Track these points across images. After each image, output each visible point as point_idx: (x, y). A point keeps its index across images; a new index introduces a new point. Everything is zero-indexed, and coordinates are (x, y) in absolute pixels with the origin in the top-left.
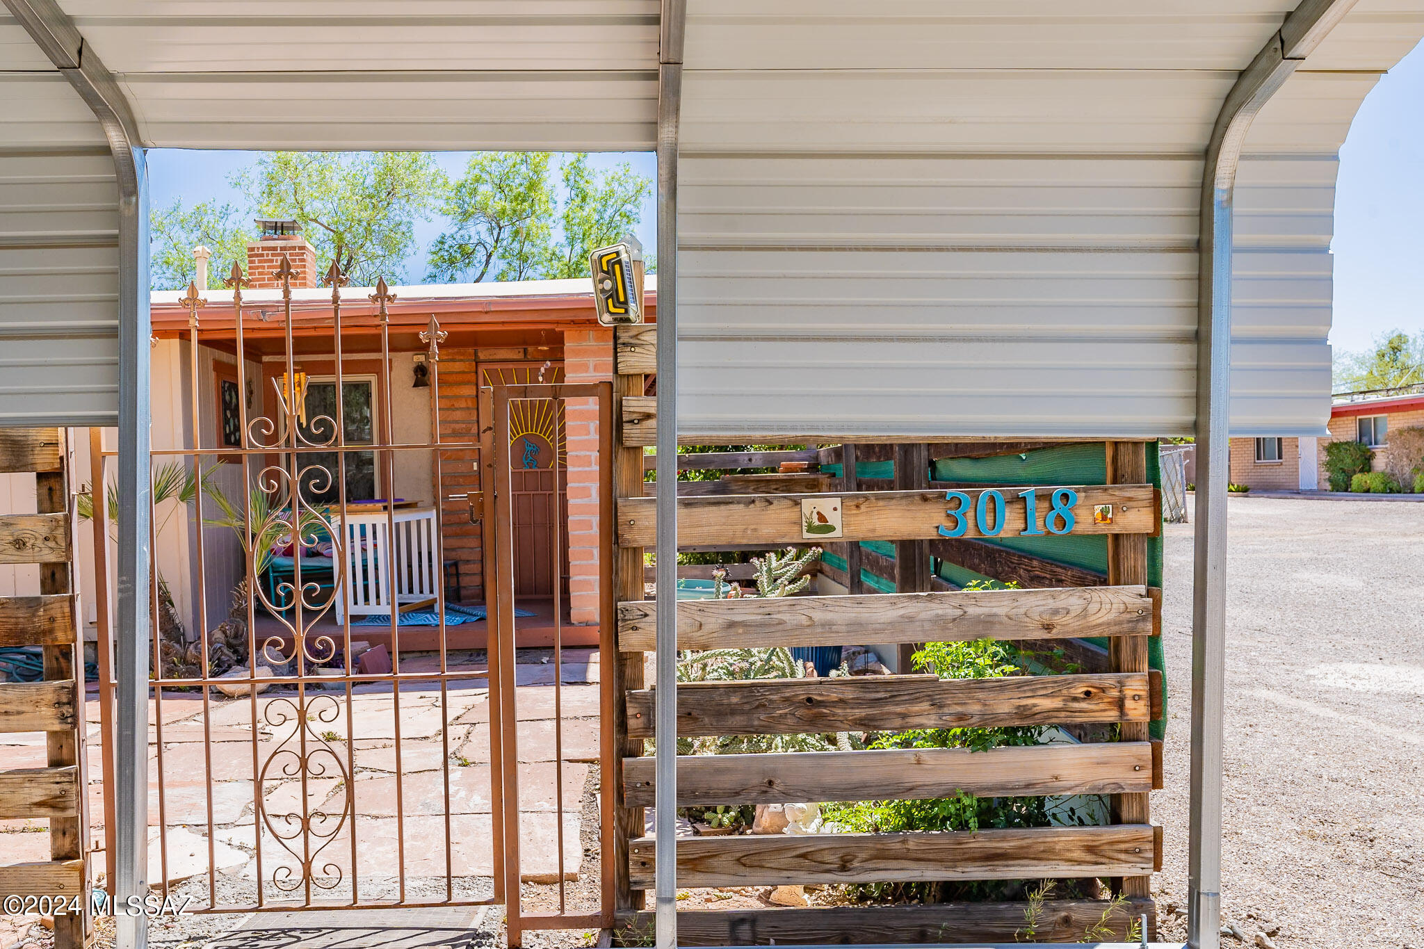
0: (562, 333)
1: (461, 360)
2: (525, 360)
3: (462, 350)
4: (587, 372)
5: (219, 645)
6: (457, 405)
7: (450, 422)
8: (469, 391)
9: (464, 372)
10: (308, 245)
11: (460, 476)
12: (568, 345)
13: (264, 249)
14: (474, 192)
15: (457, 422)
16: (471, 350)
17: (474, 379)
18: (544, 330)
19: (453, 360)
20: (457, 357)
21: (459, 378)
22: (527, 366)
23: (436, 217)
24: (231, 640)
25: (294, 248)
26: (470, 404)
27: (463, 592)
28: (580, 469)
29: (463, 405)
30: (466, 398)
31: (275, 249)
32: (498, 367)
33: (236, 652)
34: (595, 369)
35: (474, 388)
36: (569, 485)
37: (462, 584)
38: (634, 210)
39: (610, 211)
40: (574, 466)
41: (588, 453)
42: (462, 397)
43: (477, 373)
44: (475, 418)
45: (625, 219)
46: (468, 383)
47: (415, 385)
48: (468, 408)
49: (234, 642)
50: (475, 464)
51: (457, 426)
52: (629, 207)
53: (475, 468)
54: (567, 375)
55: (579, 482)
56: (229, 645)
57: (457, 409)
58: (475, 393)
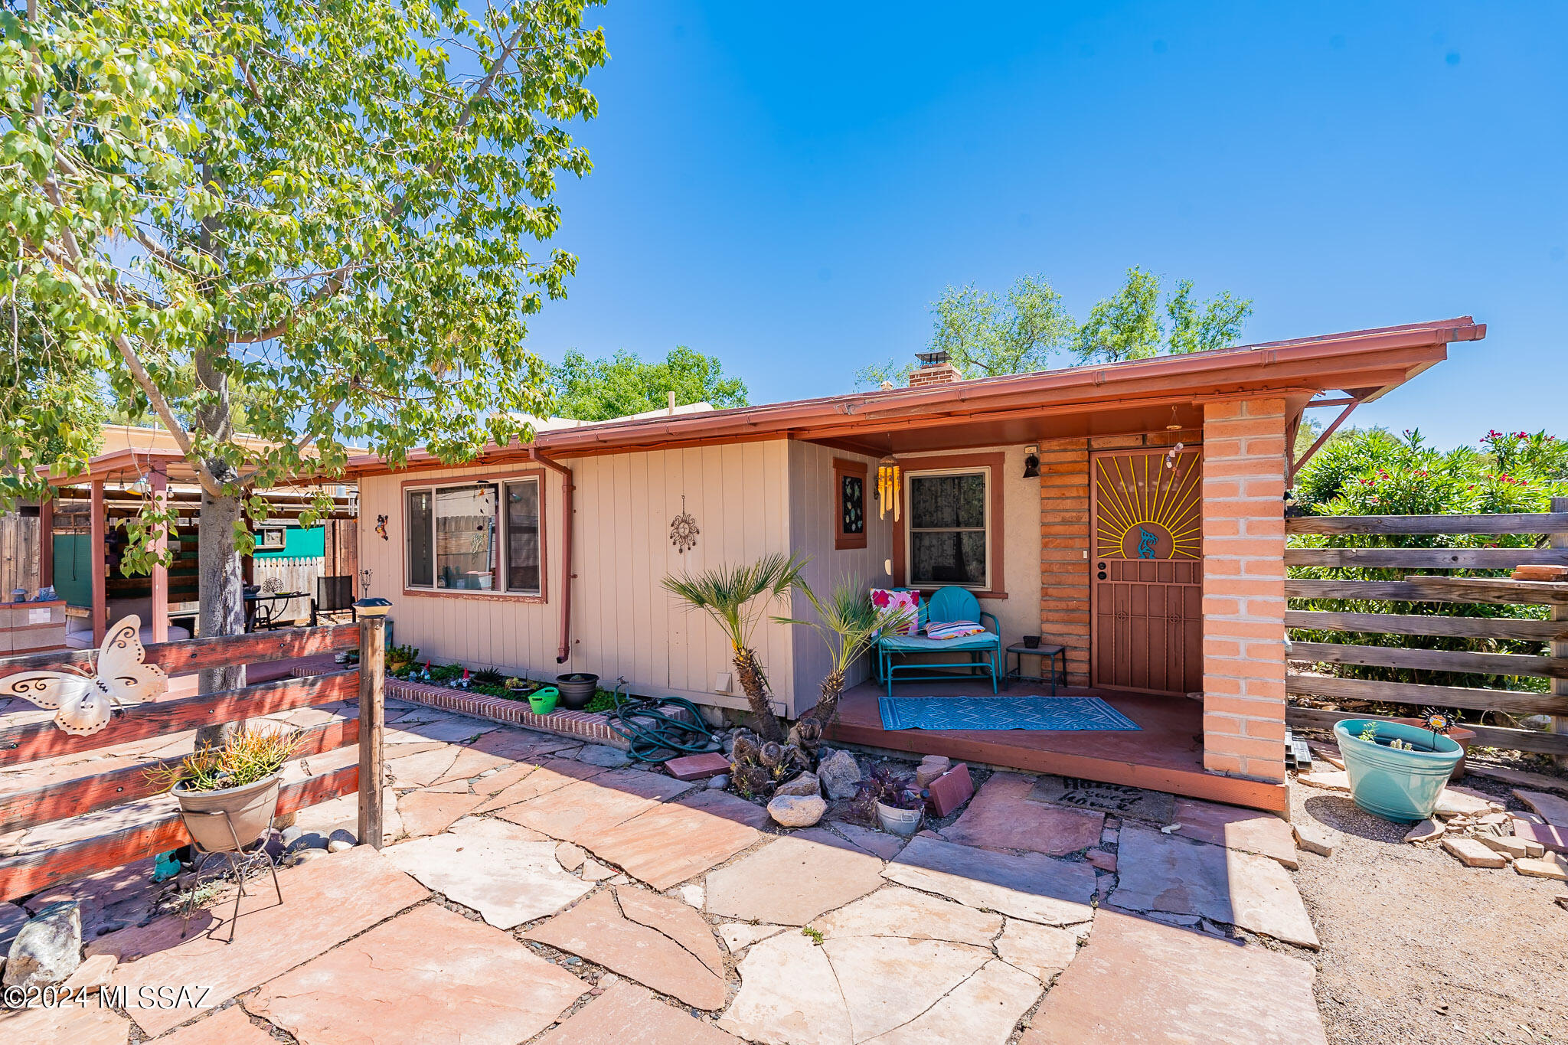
0: (1201, 408)
1: (1073, 450)
2: (1144, 447)
3: (1075, 439)
4: (1237, 453)
5: (793, 747)
6: (1067, 495)
7: (1060, 511)
8: (1082, 480)
9: (1076, 462)
10: (954, 369)
11: (1069, 564)
12: (1209, 421)
13: (921, 375)
14: (1095, 332)
15: (1067, 511)
16: (1084, 440)
17: (1086, 468)
18: (1175, 404)
19: (1065, 450)
20: (1069, 447)
21: (1070, 467)
22: (1146, 453)
23: (1064, 352)
24: (805, 742)
25: (943, 372)
26: (1081, 493)
27: (1069, 678)
28: (1223, 577)
29: (1075, 494)
30: (1077, 487)
31: (929, 374)
32: (1113, 455)
33: (810, 754)
34: (1249, 450)
35: (1087, 477)
36: (1205, 597)
37: (1069, 669)
38: (1235, 328)
39: (1212, 333)
40: (1214, 572)
41: (1234, 557)
42: (1072, 486)
43: (1089, 462)
44: (1086, 507)
45: (1226, 337)
46: (1080, 472)
47: (1025, 476)
48: (1079, 497)
49: (808, 744)
50: (1085, 553)
51: (1067, 515)
52: (1230, 326)
53: (1085, 556)
54: (1206, 459)
55: (1222, 593)
56: (803, 747)
57: (1067, 498)
58: (1087, 482)
